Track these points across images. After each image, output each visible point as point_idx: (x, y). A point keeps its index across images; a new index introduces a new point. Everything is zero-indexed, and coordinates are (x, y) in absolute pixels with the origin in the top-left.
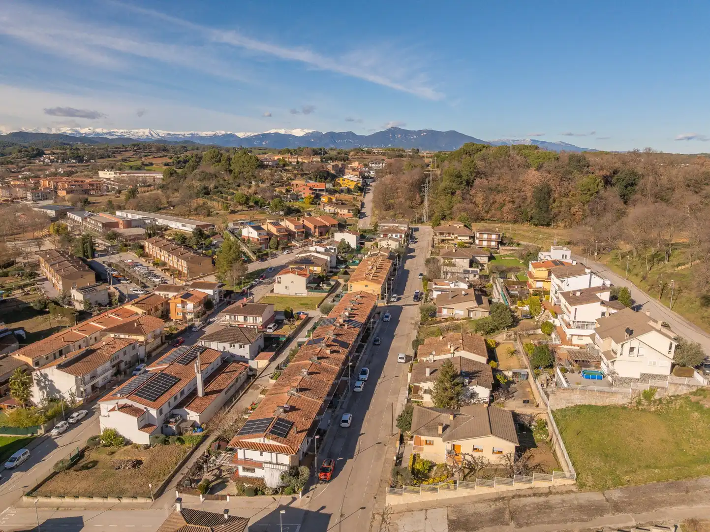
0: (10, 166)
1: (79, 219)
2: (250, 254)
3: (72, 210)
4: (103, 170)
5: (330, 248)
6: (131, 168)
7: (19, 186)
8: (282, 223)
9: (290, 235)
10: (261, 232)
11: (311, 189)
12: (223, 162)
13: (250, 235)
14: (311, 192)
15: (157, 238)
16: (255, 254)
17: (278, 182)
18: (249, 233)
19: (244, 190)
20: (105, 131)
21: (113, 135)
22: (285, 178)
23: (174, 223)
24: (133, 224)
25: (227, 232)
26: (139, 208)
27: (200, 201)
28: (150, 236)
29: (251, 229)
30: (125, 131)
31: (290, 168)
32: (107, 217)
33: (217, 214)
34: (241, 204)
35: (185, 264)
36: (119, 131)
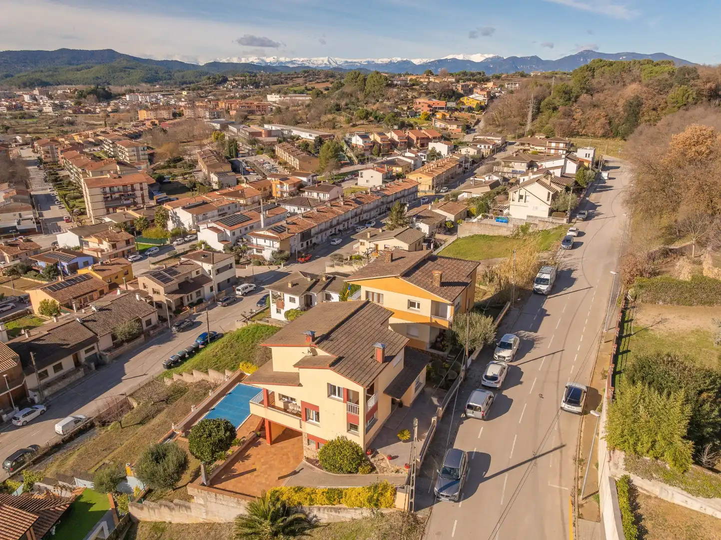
0: (200, 92)
1: (235, 130)
2: (354, 159)
3: (232, 124)
4: (271, 94)
5: (421, 155)
6: (295, 92)
7: (201, 107)
8: (389, 135)
9: (393, 144)
10: (367, 140)
11: (429, 106)
12: (359, 82)
13: (358, 143)
14: (429, 109)
15: (284, 143)
16: (358, 158)
17: (402, 100)
18: (357, 141)
19: (370, 108)
20: (288, 60)
21: (294, 64)
22: (410, 97)
23: (304, 133)
24: (273, 134)
25: (343, 141)
26: (283, 122)
27: (330, 117)
28: (280, 142)
29: (358, 138)
30: (306, 59)
31: (417, 87)
32: (255, 128)
33: (341, 127)
34: (361, 119)
35: (297, 162)
36: (300, 60)
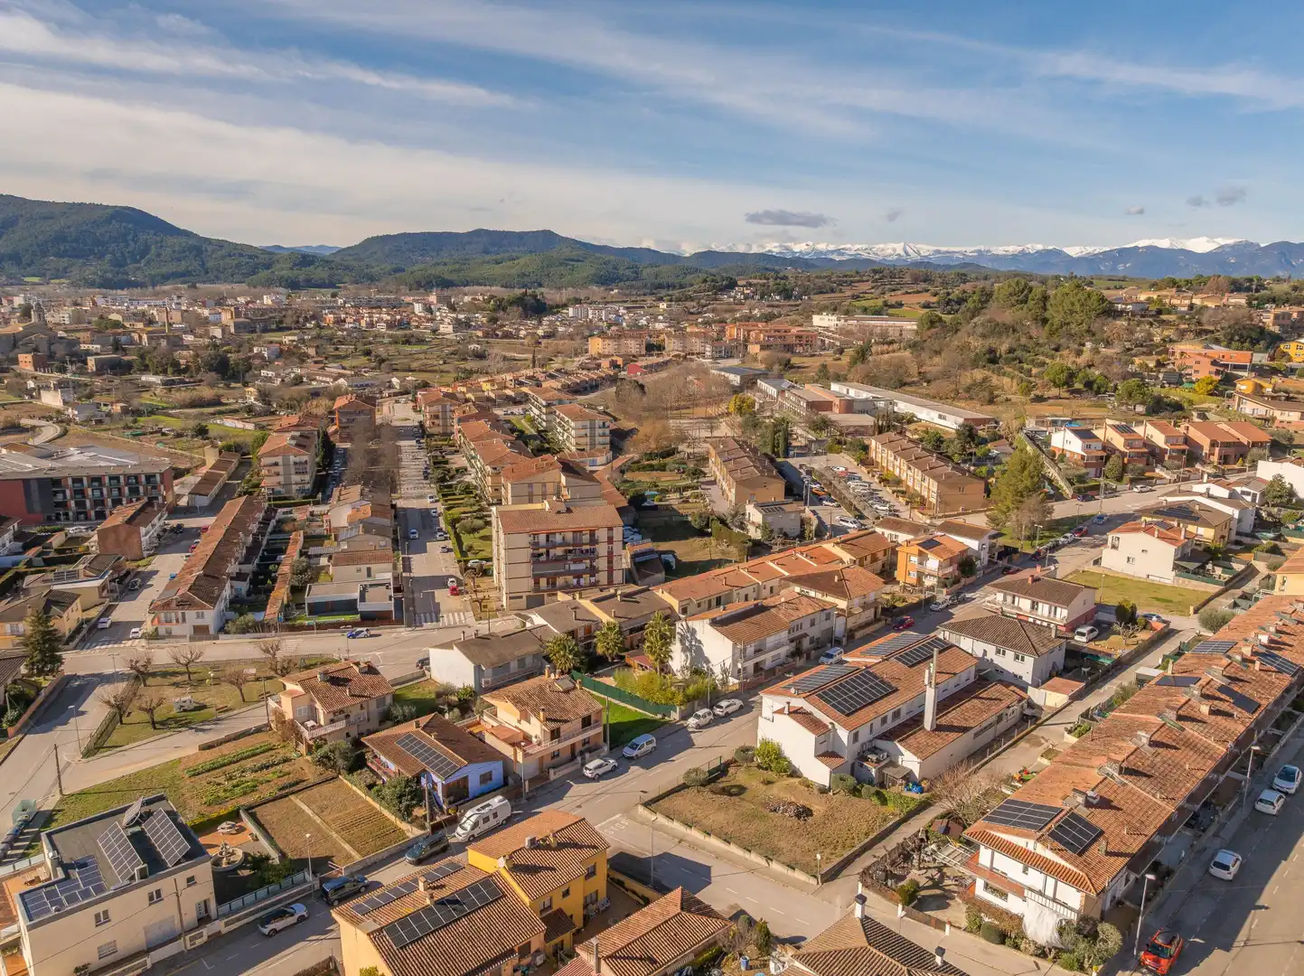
0: (689, 304)
1: (772, 391)
2: (1062, 483)
3: (764, 375)
4: (819, 313)
5: (1243, 493)
6: (865, 310)
7: (696, 335)
8: (1139, 430)
9: (1153, 455)
10: (1089, 442)
11: (1214, 363)
12: (1031, 303)
13: (1067, 447)
14: (1214, 369)
15: (892, 435)
16: (1072, 484)
17: (1142, 346)
18: (1066, 441)
19: (1068, 359)
20: (831, 247)
21: (843, 254)
22: (1157, 339)
23: (925, 411)
24: (856, 406)
25: (1022, 435)
26: (871, 380)
27: (978, 374)
28: (881, 430)
29: (1070, 436)
30: (864, 246)
31: (1172, 318)
32: (814, 392)
33: (1007, 400)
34: (1056, 385)
35: (934, 486)
36: (854, 248)
